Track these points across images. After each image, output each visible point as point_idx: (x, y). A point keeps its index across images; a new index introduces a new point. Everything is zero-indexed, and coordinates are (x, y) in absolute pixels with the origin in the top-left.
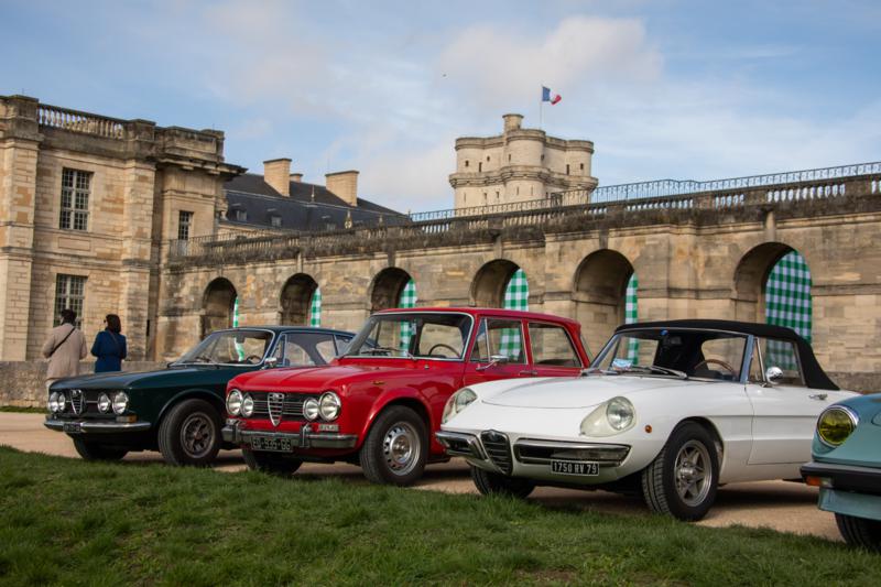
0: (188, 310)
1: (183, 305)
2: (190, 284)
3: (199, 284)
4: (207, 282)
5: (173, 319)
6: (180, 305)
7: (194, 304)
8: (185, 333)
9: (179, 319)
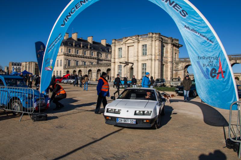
0: (181, 70)
1: (179, 69)
2: (181, 66)
3: (183, 66)
4: (185, 65)
5: (176, 72)
6: (178, 69)
7: (182, 69)
8: (180, 74)
9: (178, 72)
